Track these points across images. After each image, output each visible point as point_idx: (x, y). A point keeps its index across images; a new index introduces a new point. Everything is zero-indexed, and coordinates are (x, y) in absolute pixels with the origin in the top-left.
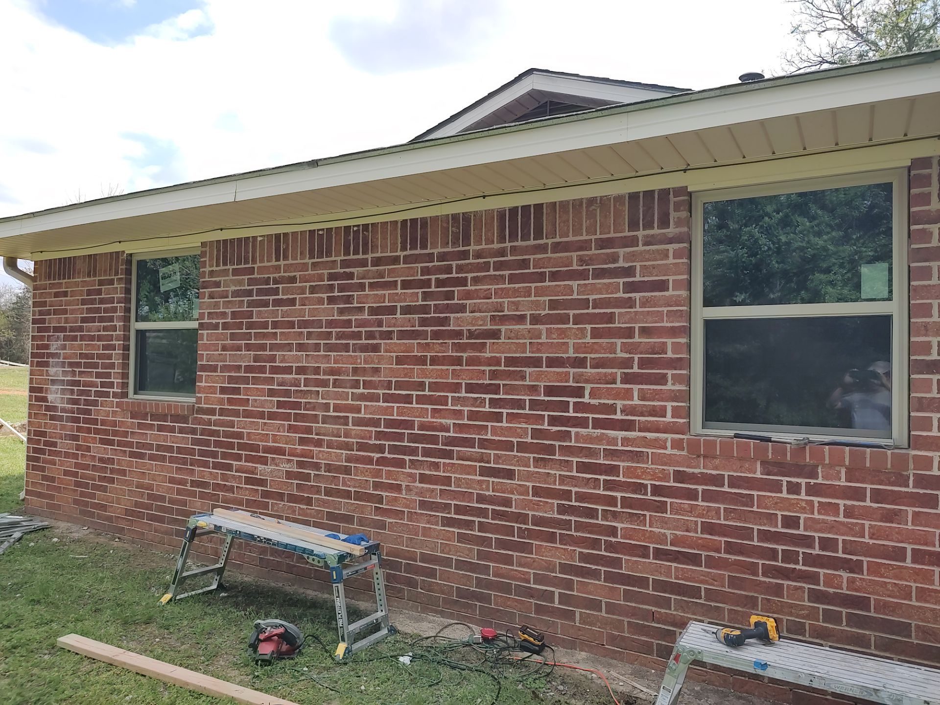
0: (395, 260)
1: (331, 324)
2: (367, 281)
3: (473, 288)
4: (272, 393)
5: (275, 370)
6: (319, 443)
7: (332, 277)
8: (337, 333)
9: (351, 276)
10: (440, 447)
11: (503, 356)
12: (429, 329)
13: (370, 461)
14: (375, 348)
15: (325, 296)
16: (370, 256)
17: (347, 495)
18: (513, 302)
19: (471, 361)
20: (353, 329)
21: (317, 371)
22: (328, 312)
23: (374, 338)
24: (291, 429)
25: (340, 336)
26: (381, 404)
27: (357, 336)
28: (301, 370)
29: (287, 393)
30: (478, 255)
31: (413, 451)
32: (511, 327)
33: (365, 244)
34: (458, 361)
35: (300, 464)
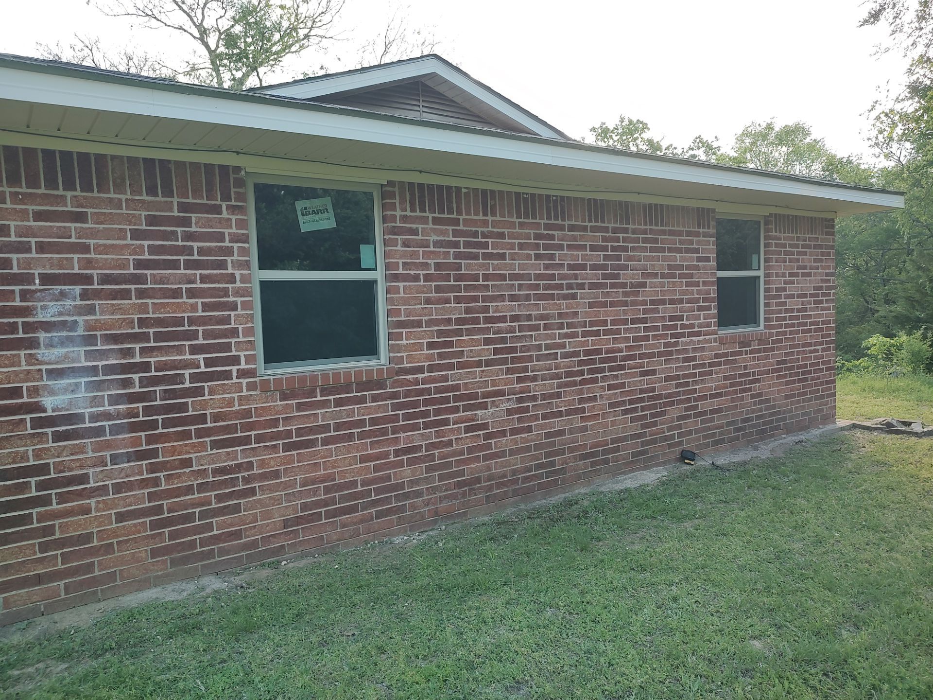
0: (585, 229)
1: (538, 277)
2: (565, 243)
3: (632, 254)
4: (487, 342)
5: (488, 320)
6: (534, 379)
7: (538, 237)
8: (544, 285)
9: (552, 237)
10: (618, 363)
11: (648, 299)
12: (608, 281)
13: (574, 384)
14: (574, 297)
15: (532, 253)
16: (566, 223)
17: (560, 414)
18: (652, 265)
19: (634, 303)
20: (557, 282)
21: (529, 317)
22: (535, 267)
23: (573, 289)
24: (509, 371)
25: (546, 288)
26: (580, 339)
27: (560, 287)
28: (515, 318)
29: (503, 340)
30: (634, 232)
31: (602, 370)
32: (652, 280)
33: (563, 213)
34: (625, 304)
35: (520, 400)
